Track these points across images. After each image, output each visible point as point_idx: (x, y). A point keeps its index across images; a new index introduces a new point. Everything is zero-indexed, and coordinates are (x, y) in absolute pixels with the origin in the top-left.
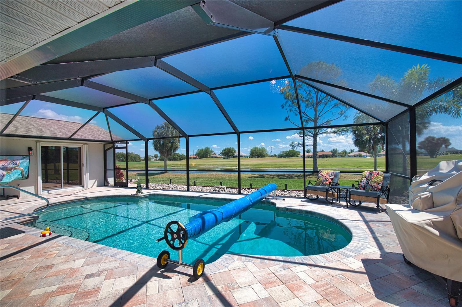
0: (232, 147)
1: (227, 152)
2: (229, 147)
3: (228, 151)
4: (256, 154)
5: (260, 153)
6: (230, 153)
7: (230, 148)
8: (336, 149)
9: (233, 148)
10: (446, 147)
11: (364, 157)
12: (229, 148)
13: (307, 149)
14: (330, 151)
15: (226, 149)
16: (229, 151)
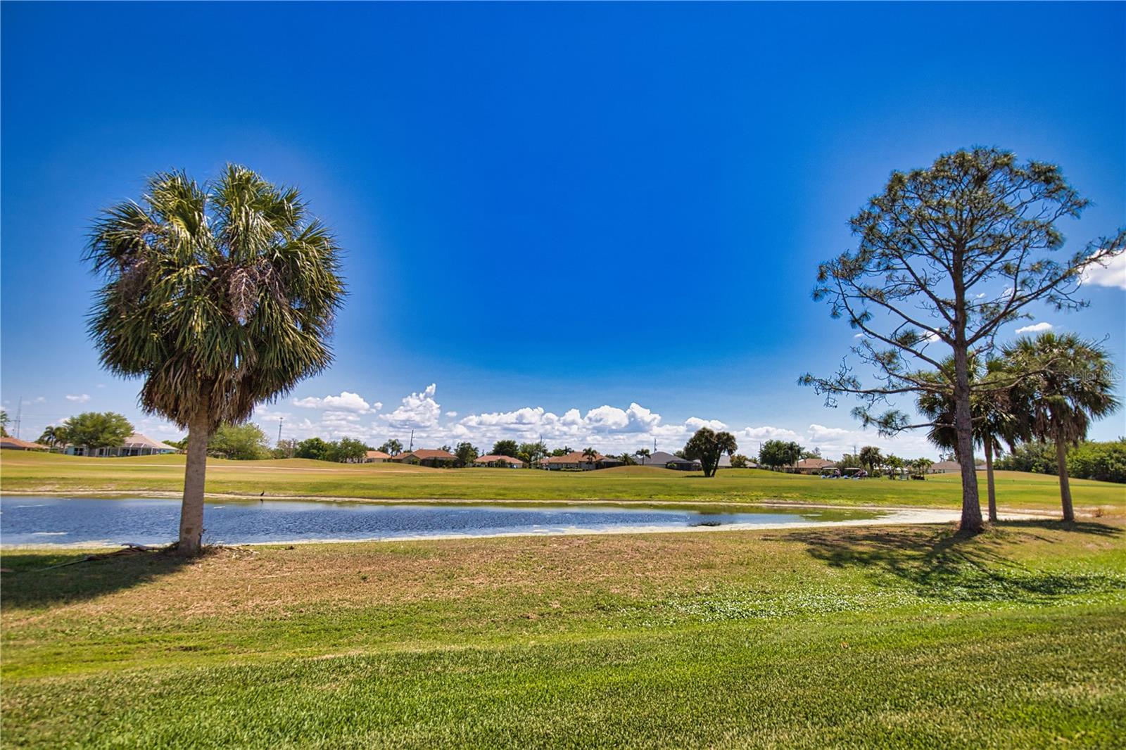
0: (116, 414)
1: (91, 429)
2: (102, 411)
3: (94, 426)
4: (224, 446)
5: (240, 441)
6: (107, 436)
7: (109, 415)
8: (469, 444)
9: (119, 418)
10: (730, 452)
11: (511, 466)
12: (99, 415)
13: (390, 440)
14: (439, 449)
15: (84, 418)
16: (100, 428)
